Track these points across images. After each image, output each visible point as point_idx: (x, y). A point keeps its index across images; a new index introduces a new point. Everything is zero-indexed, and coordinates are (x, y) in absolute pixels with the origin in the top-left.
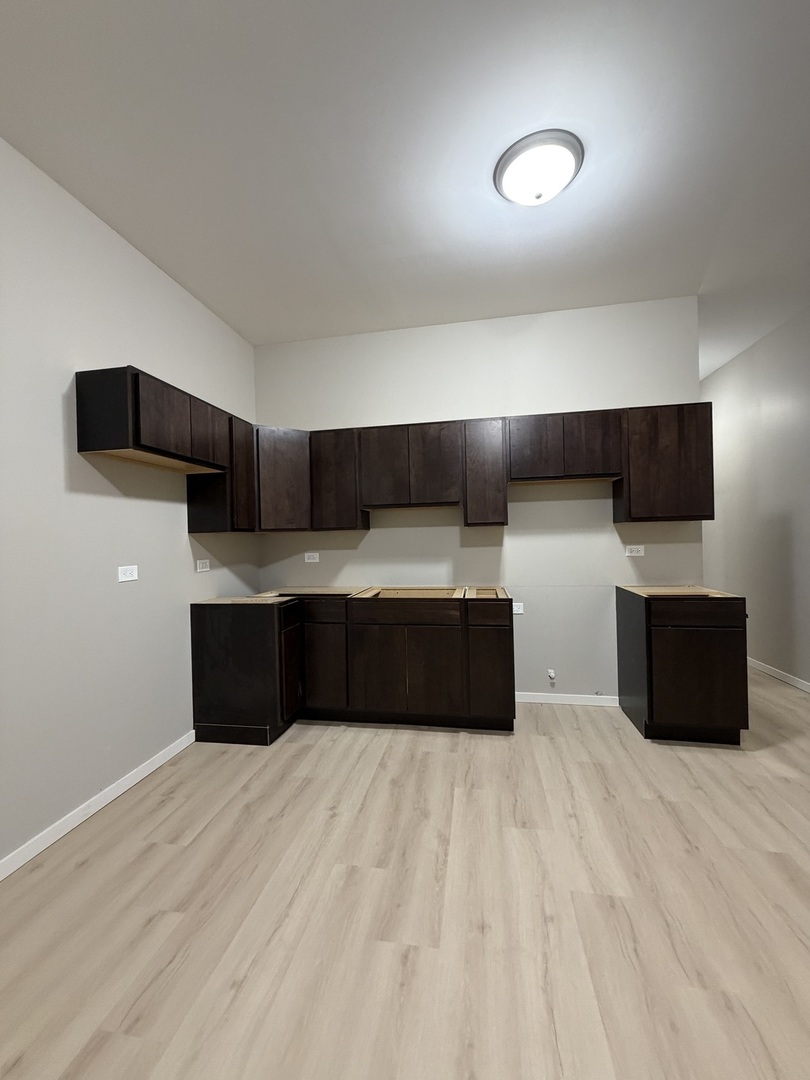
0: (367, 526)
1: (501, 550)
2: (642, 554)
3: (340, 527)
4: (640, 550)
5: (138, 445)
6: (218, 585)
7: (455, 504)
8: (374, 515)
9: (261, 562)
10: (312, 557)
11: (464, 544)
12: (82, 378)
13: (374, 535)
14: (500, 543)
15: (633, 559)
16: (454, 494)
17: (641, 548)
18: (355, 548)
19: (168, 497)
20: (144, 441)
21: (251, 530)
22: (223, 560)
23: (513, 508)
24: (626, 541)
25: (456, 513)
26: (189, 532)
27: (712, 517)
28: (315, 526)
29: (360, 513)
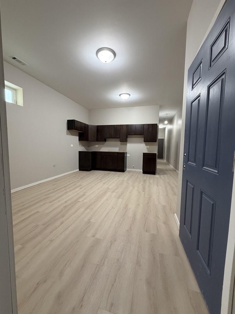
0: (106, 141)
3: (101, 141)
6: (82, 149)
7: (119, 138)
8: (107, 139)
9: (89, 147)
10: (97, 146)
11: (121, 145)
12: (68, 121)
13: (107, 143)
14: (127, 145)
15: (147, 148)
16: (118, 136)
17: (148, 146)
18: (104, 145)
19: (77, 136)
20: (75, 129)
21: (87, 141)
22: (83, 145)
23: (128, 139)
24: (146, 145)
25: (119, 139)
26: (79, 141)
27: (156, 142)
28: (97, 141)
29: (105, 139)
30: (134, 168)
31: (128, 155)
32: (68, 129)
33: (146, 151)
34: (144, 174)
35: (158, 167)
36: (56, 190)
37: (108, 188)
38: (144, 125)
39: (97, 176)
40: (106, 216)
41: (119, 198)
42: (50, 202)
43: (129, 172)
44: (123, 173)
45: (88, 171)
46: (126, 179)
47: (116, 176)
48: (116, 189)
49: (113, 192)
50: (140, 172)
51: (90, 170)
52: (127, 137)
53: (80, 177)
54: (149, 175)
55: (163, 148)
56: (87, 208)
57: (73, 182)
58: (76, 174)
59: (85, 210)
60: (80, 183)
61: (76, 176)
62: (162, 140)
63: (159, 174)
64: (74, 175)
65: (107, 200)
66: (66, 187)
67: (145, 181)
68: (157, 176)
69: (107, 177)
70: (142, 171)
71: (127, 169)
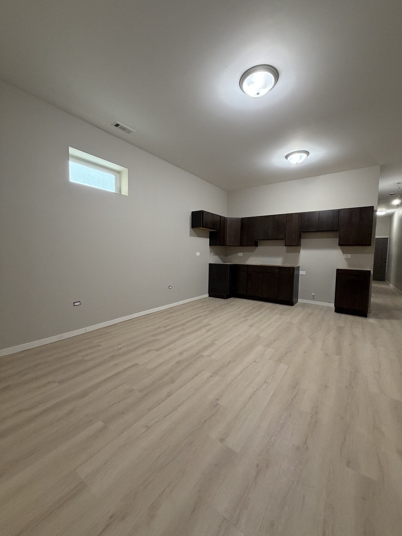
0: (257, 246)
1: (299, 255)
2: (350, 257)
3: (248, 246)
4: (349, 256)
5: (203, 227)
6: (215, 260)
7: (282, 239)
8: (259, 242)
9: (226, 256)
10: (240, 254)
11: (287, 252)
12: (193, 213)
13: (260, 249)
14: (299, 252)
15: (346, 259)
16: (282, 236)
18: (253, 252)
19: (207, 237)
20: (204, 225)
21: (224, 245)
22: (216, 254)
23: (303, 241)
24: (344, 252)
25: (283, 242)
26: (210, 245)
27: (370, 245)
28: (241, 245)
29: (255, 241)
30: (314, 298)
31: (301, 273)
32: (192, 227)
33: (344, 266)
34: (339, 314)
35: (375, 299)
36: (168, 328)
37: (258, 336)
38: (339, 211)
39: (239, 309)
40: (251, 398)
41: (279, 360)
42: (157, 350)
43: (304, 306)
44: (291, 307)
45: (224, 298)
46: (296, 321)
47: (276, 311)
48: (275, 340)
49: (268, 346)
50: (329, 308)
51: (228, 297)
52: (300, 238)
53: (210, 309)
54: (350, 318)
55: (386, 259)
56: (215, 373)
57: (197, 318)
58: (204, 302)
59: (211, 376)
60: (207, 320)
61: (202, 306)
62: (385, 242)
63: (376, 316)
64: (200, 305)
65: (255, 361)
66: (184, 325)
67: (340, 330)
68: (371, 321)
69: (258, 313)
70: (332, 305)
71: (300, 300)
